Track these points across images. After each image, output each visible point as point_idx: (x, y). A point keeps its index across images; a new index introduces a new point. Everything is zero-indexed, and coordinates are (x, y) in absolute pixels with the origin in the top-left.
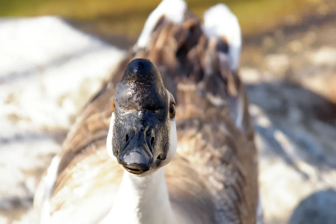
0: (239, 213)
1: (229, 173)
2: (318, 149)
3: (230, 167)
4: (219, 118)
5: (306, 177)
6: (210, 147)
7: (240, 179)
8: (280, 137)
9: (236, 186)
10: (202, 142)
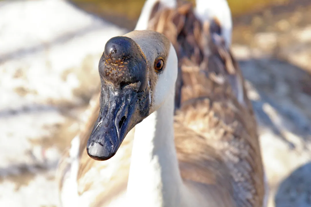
0: (254, 183)
1: (242, 146)
2: (304, 121)
3: (242, 140)
4: (226, 96)
5: (292, 146)
6: (222, 123)
7: (252, 151)
8: (268, 109)
9: (249, 158)
10: (215, 119)
